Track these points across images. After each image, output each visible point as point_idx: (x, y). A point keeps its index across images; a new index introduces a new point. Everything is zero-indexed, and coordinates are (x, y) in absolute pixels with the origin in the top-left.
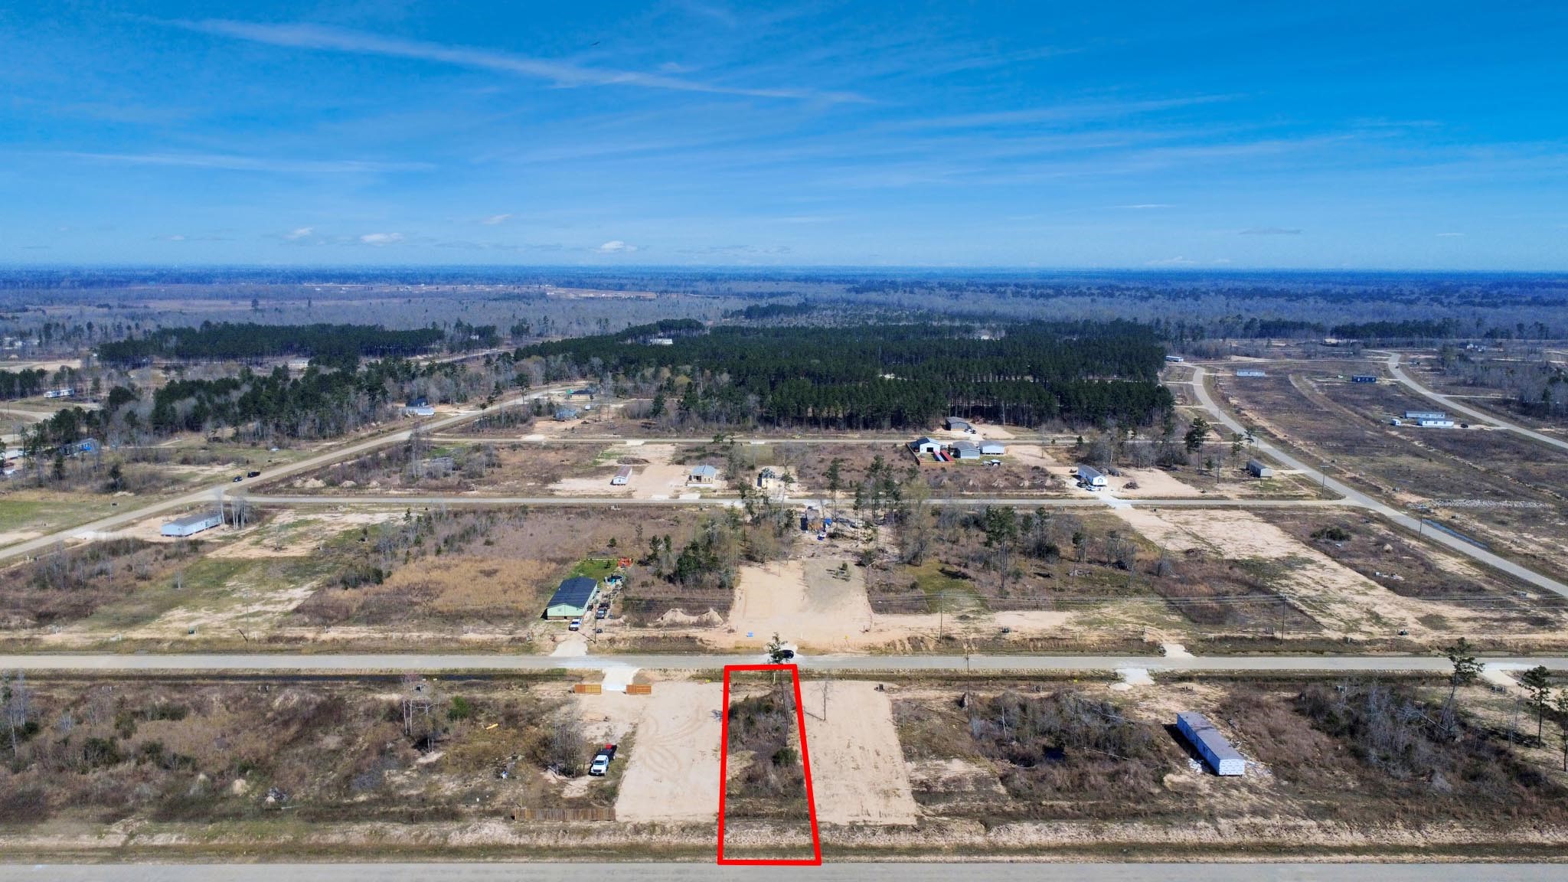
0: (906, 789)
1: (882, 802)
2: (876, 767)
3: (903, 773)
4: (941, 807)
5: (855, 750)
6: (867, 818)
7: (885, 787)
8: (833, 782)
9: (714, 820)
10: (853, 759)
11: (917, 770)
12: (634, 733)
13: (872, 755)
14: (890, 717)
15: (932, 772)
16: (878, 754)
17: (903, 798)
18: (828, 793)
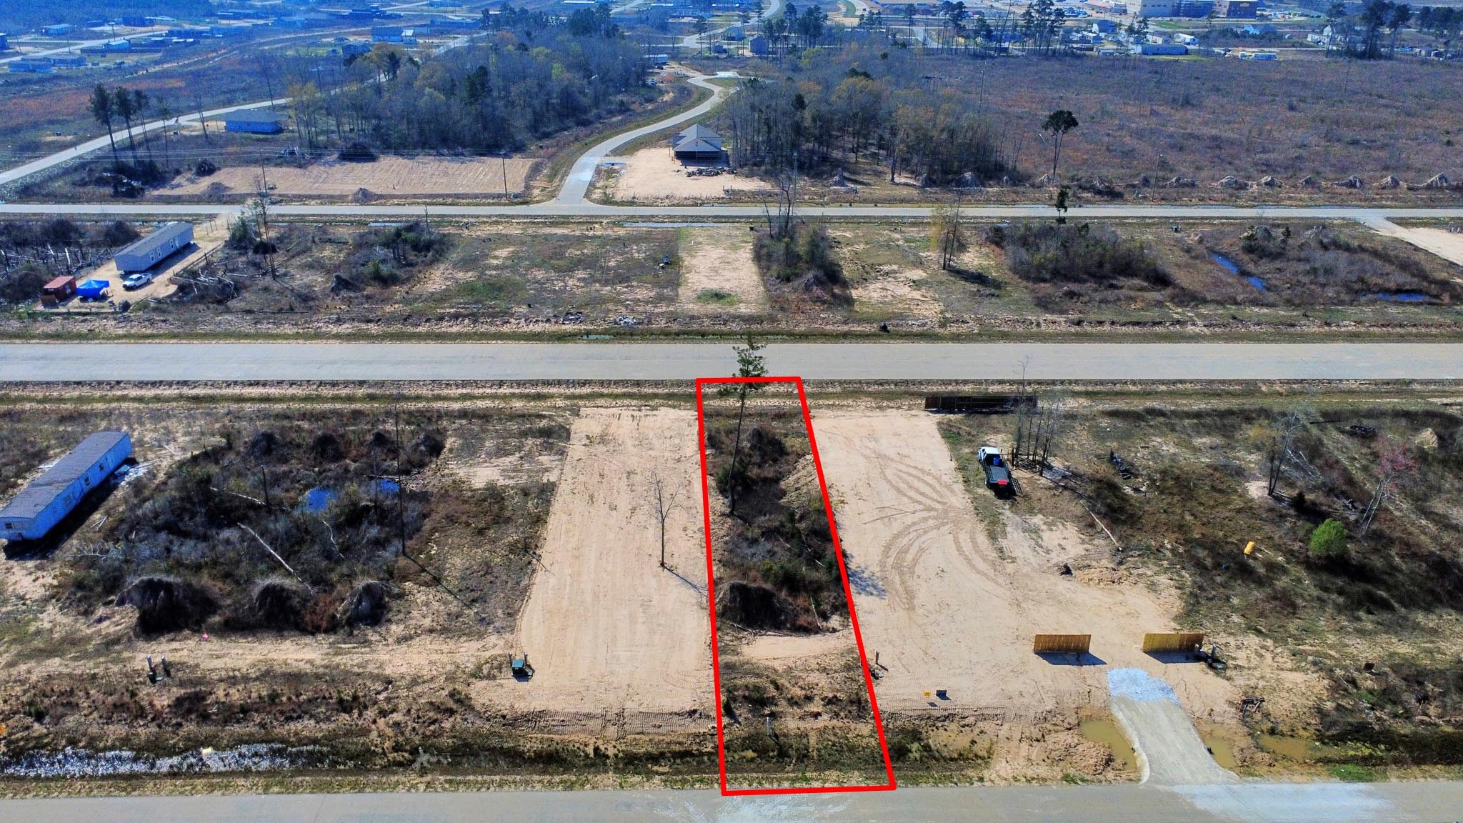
0: (576, 449)
1: (612, 430)
2: (602, 476)
3: (567, 468)
4: (543, 423)
5: (624, 503)
6: (636, 413)
7: (601, 449)
8: (667, 454)
9: (813, 412)
10: (631, 487)
11: (546, 470)
12: (992, 536)
13: (600, 498)
14: (539, 578)
15: (526, 466)
16: (592, 497)
17: (583, 435)
18: (677, 441)
